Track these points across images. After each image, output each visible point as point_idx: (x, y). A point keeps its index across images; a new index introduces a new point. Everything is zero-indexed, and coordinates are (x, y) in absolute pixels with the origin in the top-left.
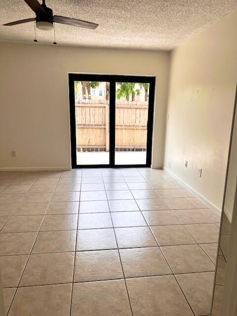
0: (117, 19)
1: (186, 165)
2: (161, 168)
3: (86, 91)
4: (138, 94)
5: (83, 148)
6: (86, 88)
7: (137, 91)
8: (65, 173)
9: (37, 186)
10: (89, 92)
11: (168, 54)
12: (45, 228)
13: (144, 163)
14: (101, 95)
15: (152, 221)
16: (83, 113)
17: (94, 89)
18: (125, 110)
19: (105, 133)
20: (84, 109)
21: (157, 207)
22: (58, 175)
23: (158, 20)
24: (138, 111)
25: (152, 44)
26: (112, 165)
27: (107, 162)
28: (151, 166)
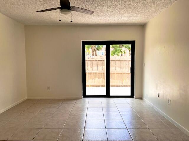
0: (110, 6)
1: (159, 96)
2: (141, 98)
3: (94, 52)
4: (125, 53)
5: (91, 85)
6: (94, 51)
7: (124, 51)
8: (79, 100)
9: (60, 109)
10: (96, 53)
11: (143, 26)
12: (61, 138)
13: (129, 94)
14: (103, 54)
15: (136, 137)
16: (91, 64)
17: (99, 51)
18: (116, 62)
19: (104, 75)
20: (92, 62)
21: (139, 126)
22: (74, 102)
23: (135, 5)
24: (125, 62)
25: (132, 21)
26: (108, 96)
27: (105, 94)
28: (134, 97)
